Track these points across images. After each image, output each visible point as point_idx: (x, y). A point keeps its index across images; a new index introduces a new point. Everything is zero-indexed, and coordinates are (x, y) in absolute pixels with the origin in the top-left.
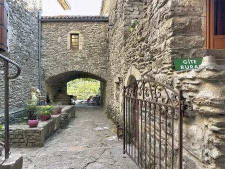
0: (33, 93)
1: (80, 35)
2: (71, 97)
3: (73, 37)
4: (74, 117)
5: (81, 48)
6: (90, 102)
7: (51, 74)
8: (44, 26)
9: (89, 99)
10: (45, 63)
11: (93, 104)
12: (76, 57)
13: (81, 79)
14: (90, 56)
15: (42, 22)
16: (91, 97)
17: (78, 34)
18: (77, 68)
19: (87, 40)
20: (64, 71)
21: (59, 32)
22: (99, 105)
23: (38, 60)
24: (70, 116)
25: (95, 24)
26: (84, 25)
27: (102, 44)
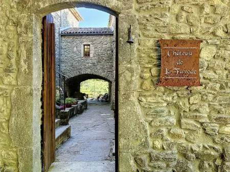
0: (57, 90)
1: (91, 45)
2: (84, 94)
3: (86, 47)
4: (86, 109)
5: (91, 55)
6: (100, 99)
7: (69, 76)
8: (63, 39)
9: (99, 97)
10: (64, 68)
11: (102, 101)
12: (88, 63)
13: (92, 80)
14: (99, 62)
15: (62, 36)
16: (100, 95)
17: (89, 45)
18: (89, 72)
19: (96, 49)
20: (78, 74)
21: (75, 44)
22: (106, 101)
23: (59, 65)
24: (83, 107)
25: (103, 37)
26: (94, 38)
27: (109, 52)
